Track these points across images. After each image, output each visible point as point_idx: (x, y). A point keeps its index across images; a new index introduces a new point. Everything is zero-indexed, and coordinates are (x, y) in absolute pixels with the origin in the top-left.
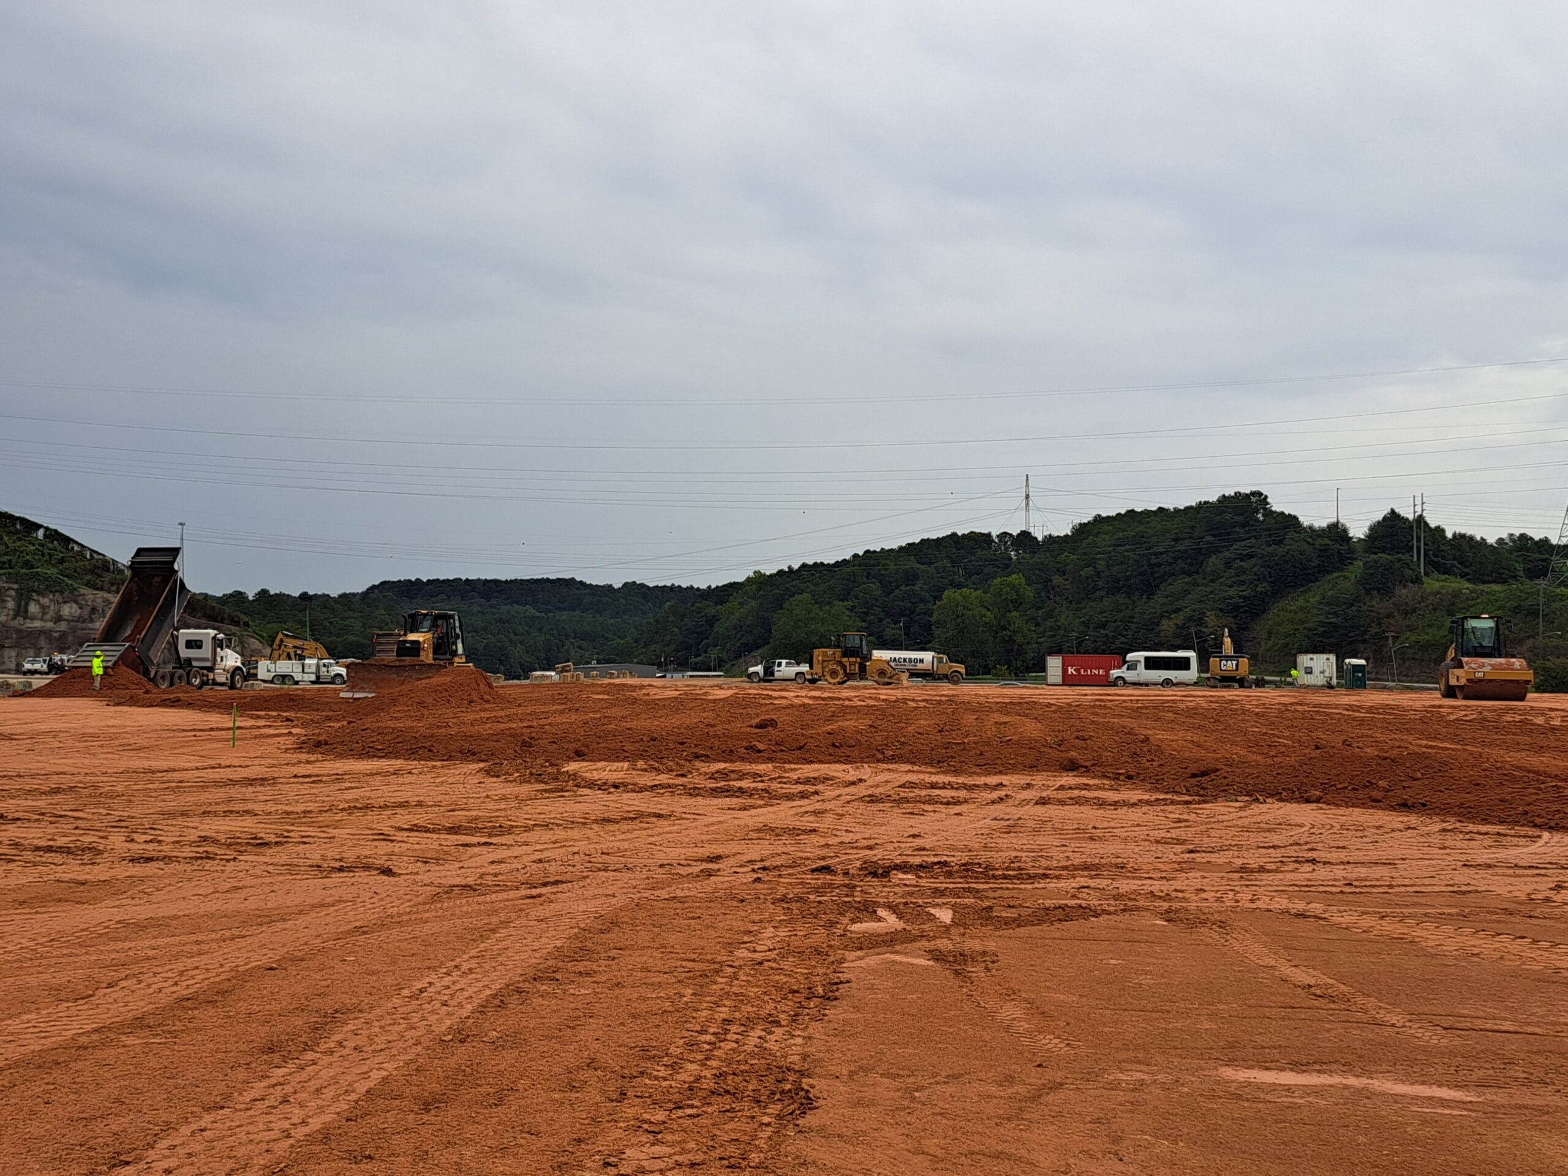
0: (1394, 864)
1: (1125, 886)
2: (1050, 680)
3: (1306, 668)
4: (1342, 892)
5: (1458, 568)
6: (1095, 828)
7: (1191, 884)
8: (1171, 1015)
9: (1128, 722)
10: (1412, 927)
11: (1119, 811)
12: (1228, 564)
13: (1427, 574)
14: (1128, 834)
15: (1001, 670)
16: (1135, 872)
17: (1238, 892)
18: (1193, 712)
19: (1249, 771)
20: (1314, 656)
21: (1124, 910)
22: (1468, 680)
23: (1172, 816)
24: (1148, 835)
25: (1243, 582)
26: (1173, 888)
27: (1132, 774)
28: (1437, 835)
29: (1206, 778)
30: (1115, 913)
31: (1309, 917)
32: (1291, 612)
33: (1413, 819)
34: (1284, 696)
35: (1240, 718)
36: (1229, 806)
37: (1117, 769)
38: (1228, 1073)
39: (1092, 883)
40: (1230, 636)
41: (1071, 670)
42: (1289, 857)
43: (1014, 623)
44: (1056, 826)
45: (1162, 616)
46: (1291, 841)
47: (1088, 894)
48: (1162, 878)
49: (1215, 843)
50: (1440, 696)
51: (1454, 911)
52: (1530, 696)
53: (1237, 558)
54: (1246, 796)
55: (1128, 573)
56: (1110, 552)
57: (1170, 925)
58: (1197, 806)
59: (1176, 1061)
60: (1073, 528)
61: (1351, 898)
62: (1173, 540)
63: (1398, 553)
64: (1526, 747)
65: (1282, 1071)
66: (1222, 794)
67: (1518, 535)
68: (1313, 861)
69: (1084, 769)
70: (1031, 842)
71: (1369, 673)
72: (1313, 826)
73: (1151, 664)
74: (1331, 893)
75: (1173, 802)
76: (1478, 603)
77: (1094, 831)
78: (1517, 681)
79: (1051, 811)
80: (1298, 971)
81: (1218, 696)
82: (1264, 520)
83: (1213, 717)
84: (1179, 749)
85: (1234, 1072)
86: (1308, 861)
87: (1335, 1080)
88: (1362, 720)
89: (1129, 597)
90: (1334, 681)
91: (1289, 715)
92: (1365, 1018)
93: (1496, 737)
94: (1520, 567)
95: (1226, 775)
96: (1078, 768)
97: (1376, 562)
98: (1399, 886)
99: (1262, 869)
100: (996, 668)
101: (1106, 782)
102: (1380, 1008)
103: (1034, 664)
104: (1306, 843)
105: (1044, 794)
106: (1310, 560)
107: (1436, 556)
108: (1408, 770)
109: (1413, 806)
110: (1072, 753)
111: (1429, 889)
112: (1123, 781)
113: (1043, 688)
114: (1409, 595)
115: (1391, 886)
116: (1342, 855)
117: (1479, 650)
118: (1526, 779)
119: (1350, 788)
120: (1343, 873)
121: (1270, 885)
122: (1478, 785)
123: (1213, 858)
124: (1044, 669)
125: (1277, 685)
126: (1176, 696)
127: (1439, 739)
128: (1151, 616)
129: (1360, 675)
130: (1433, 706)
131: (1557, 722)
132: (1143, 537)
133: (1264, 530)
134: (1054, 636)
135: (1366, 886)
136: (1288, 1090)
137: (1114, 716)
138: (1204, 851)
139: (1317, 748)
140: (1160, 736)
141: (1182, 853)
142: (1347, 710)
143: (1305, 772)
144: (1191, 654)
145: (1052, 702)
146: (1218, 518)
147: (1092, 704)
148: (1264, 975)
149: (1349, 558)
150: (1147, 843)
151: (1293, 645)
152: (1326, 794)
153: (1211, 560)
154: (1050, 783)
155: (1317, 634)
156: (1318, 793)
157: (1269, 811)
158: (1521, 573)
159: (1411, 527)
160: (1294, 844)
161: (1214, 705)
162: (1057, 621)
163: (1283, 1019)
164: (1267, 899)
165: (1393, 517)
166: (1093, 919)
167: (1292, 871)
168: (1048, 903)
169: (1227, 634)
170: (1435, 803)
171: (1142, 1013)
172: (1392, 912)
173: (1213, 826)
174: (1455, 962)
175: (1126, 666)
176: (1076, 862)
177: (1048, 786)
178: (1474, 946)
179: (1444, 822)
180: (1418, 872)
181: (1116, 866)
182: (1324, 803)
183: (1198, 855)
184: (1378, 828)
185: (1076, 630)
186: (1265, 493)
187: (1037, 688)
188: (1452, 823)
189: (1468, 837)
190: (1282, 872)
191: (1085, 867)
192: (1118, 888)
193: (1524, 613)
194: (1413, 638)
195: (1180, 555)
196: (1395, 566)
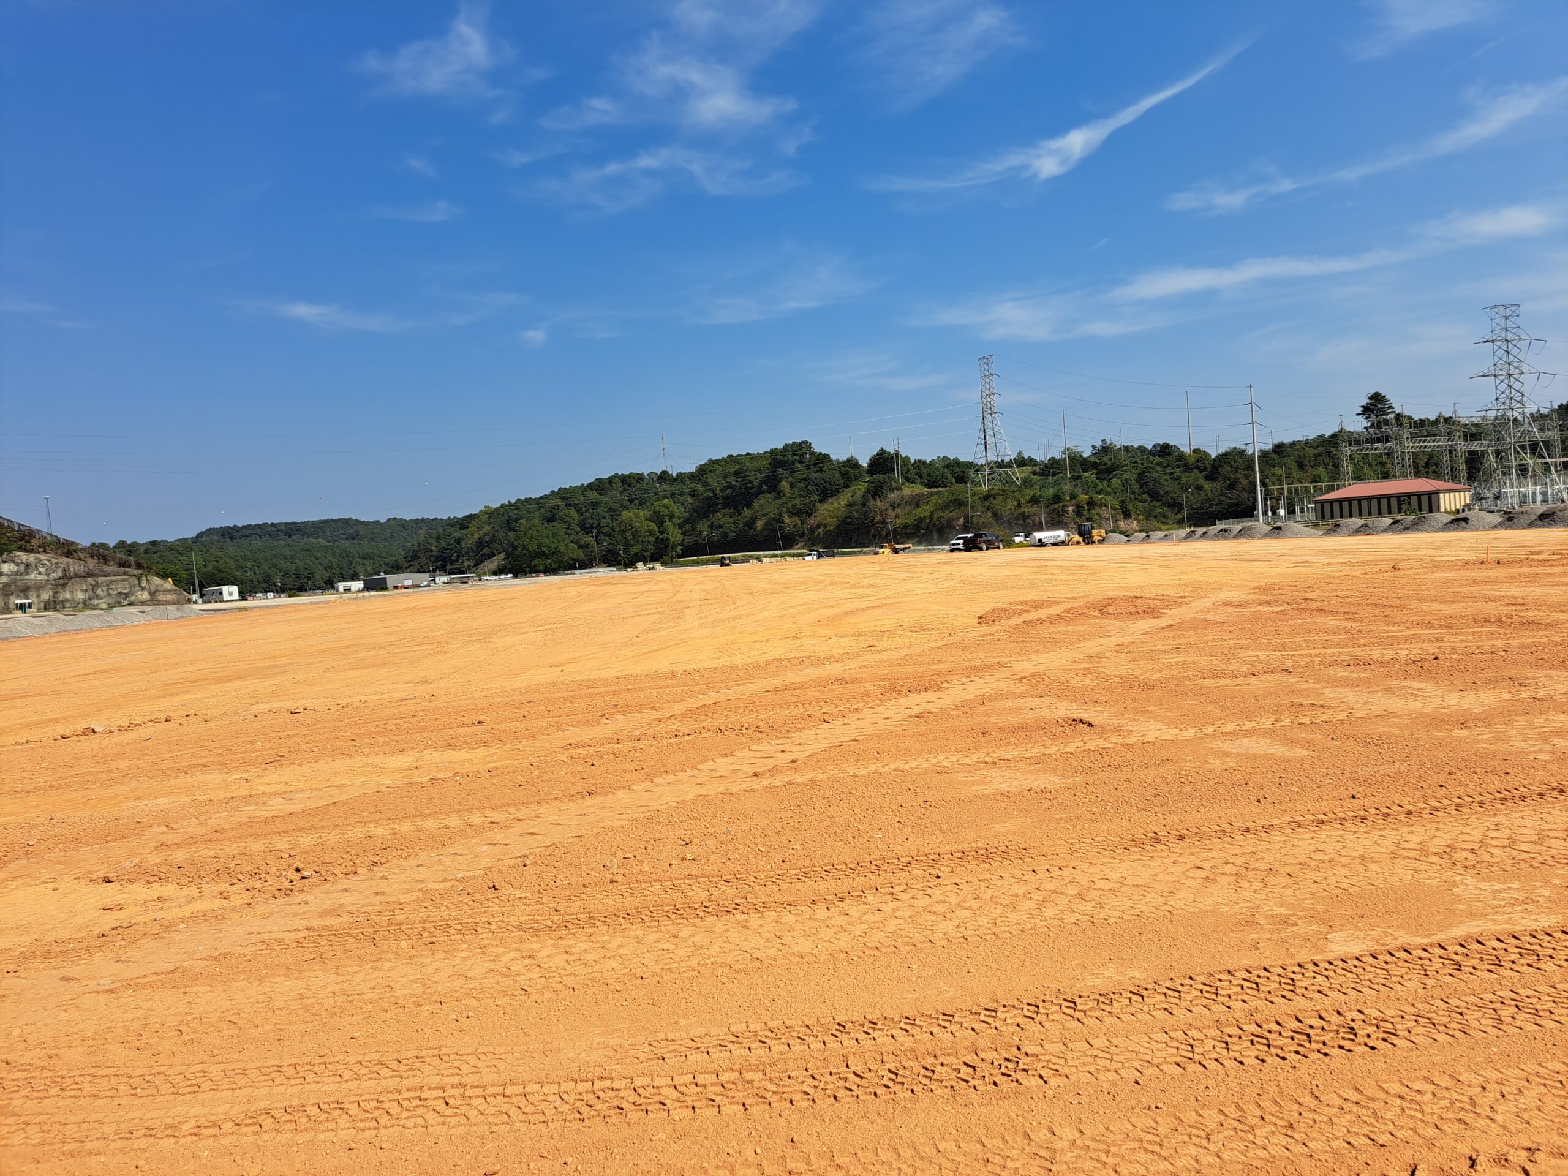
5: (919, 479)
13: (903, 484)
32: (830, 511)
55: (734, 494)
56: (721, 481)
60: (696, 468)
62: (757, 472)
63: (886, 472)
82: (810, 458)
89: (736, 508)
97: (875, 478)
106: (838, 480)
107: (907, 473)
114: (895, 497)
133: (811, 464)
134: (692, 535)
146: (784, 458)
149: (860, 477)
159: (893, 458)
162: (692, 525)
185: (705, 530)
186: (810, 441)
193: (958, 503)
194: (899, 522)
195: (764, 481)
196: (887, 480)
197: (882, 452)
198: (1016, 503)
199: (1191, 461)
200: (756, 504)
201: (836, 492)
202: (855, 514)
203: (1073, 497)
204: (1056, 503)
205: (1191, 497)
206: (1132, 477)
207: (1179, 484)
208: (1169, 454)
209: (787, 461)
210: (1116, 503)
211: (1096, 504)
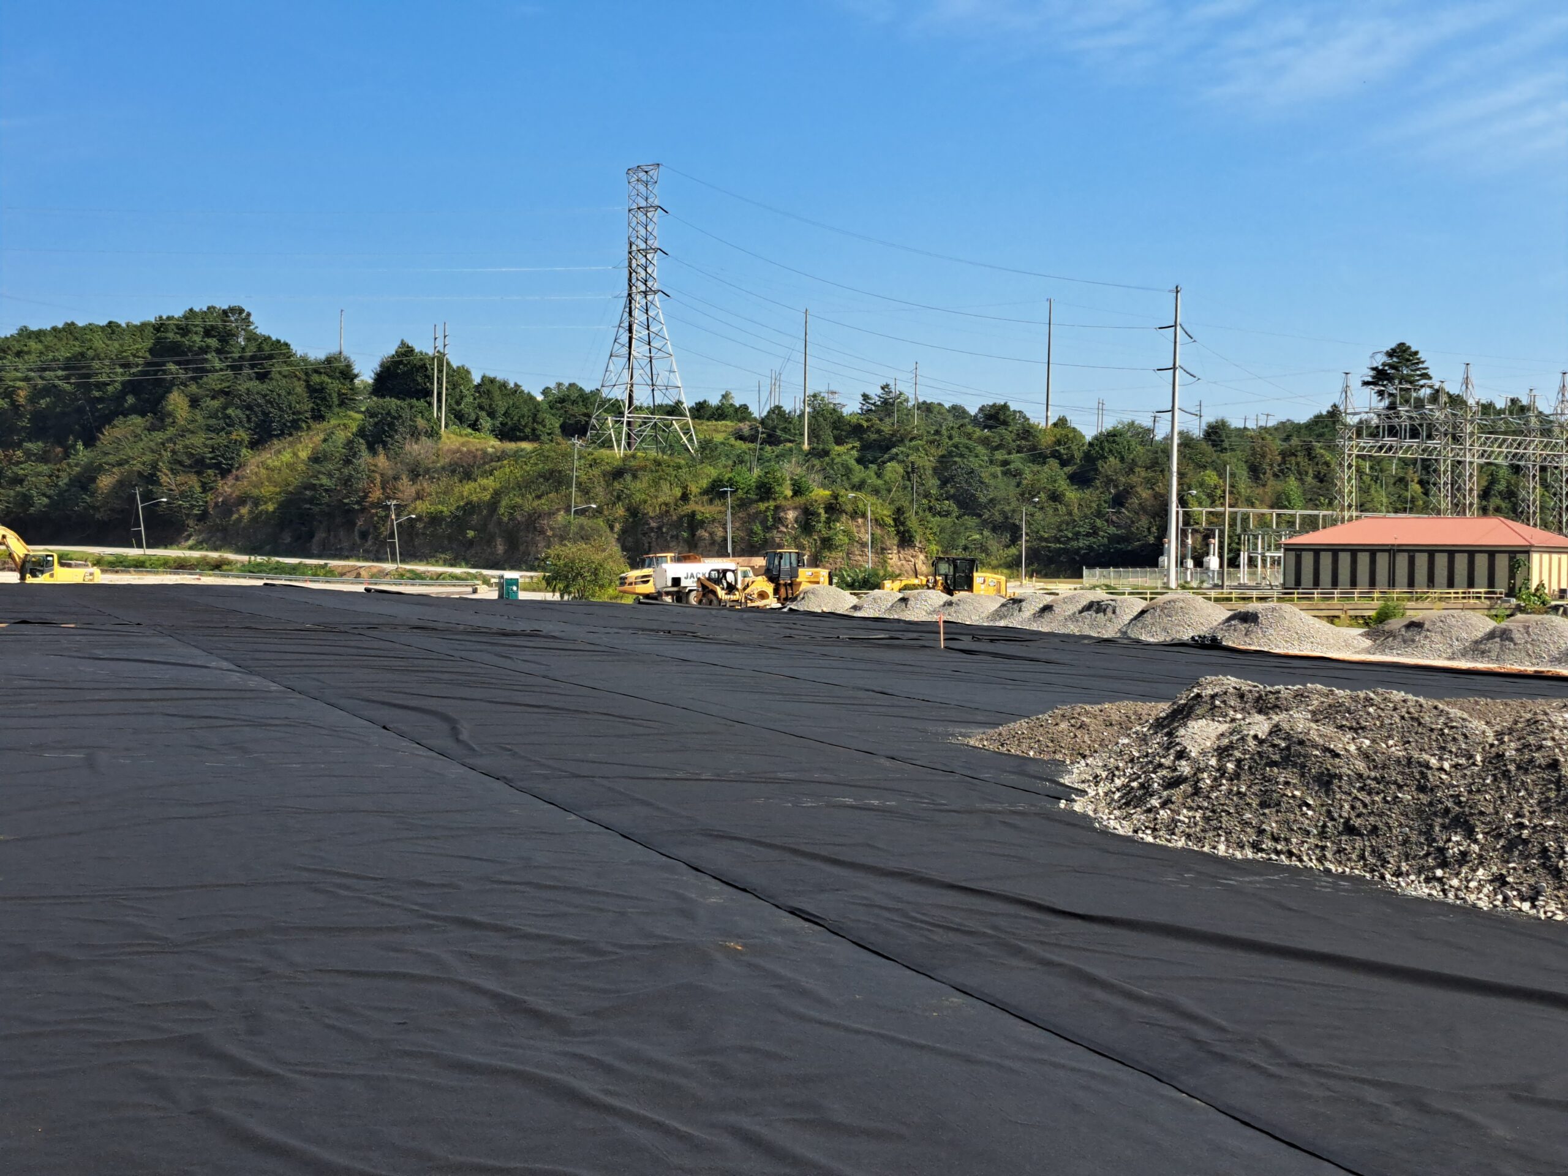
5: (485, 421)
13: (447, 427)
32: (273, 468)
55: (58, 409)
67: (567, 384)
82: (246, 345)
94: (557, 423)
97: (382, 408)
106: (302, 402)
107: (460, 404)
114: (423, 452)
133: (247, 359)
149: (352, 402)
153: (172, 397)
159: (429, 366)
186: (246, 309)
193: (556, 479)
194: (423, 507)
195: (131, 387)
196: (406, 414)
197: (406, 351)
198: (678, 492)
199: (1046, 441)
200: (108, 435)
201: (292, 428)
202: (325, 480)
203: (798, 491)
204: (762, 500)
205: (1039, 515)
206: (926, 461)
207: (1018, 485)
208: (1005, 423)
209: (190, 349)
210: (886, 513)
211: (844, 511)
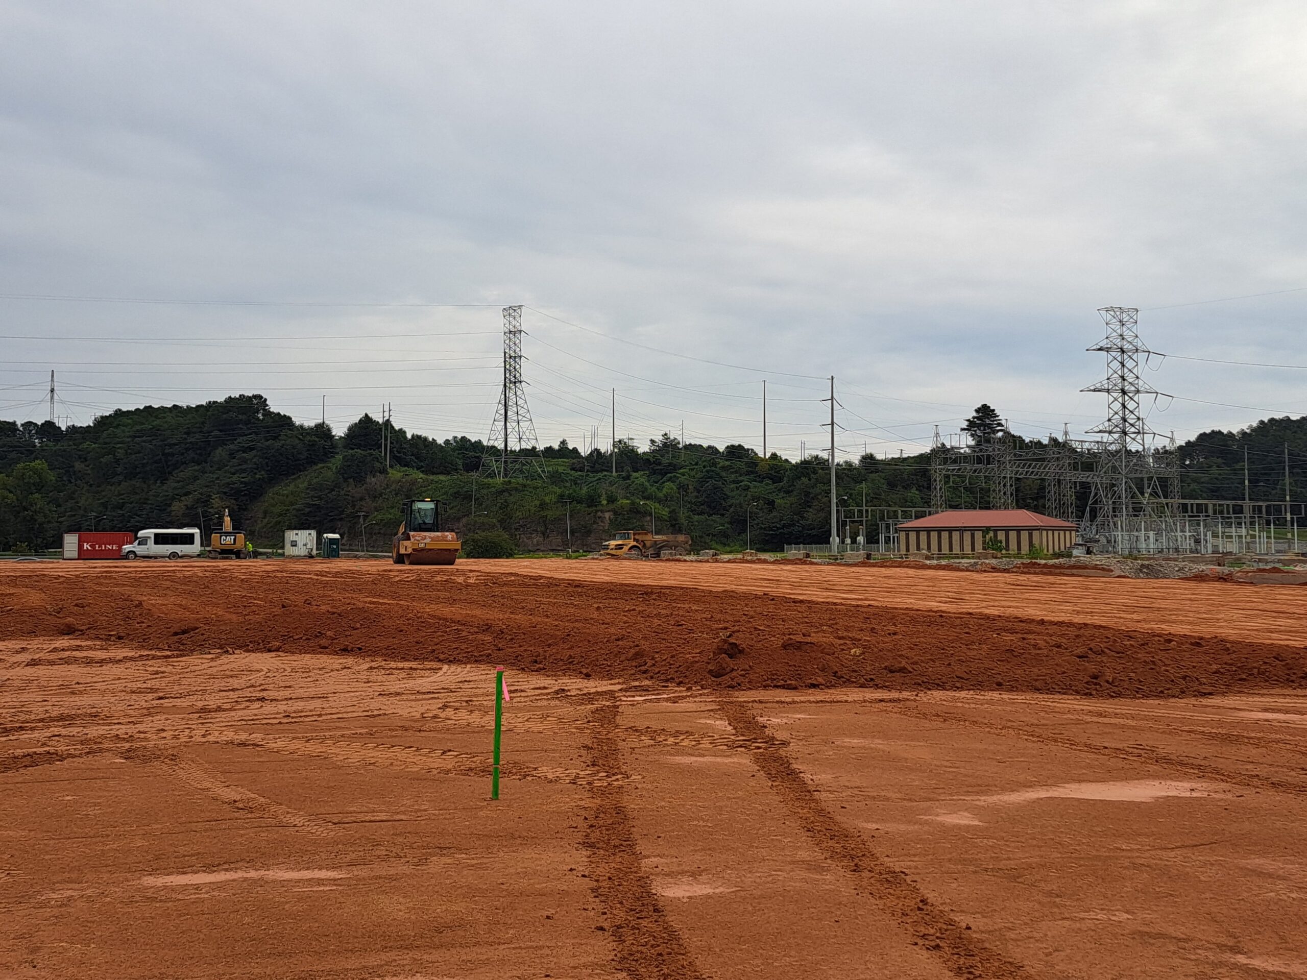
0: (327, 697)
1: (94, 731)
2: (66, 555)
3: (292, 541)
4: (280, 723)
5: (415, 462)
6: (78, 683)
7: (155, 725)
8: (110, 839)
9: (127, 590)
10: (330, 746)
11: (104, 667)
12: (232, 455)
13: (391, 466)
14: (108, 686)
15: (21, 546)
16: (108, 719)
17: (194, 729)
18: (187, 580)
19: (223, 628)
20: (299, 532)
21: (89, 753)
22: (413, 549)
23: (152, 669)
24: (125, 687)
25: (244, 471)
26: (137, 730)
27: (122, 634)
28: (365, 672)
29: (186, 635)
30: (80, 756)
31: (249, 745)
32: (283, 495)
33: (350, 661)
34: (269, 565)
35: (227, 584)
36: (202, 658)
37: (110, 631)
38: (149, 881)
39: (64, 732)
40: (230, 515)
41: (86, 546)
42: (243, 697)
43: (36, 504)
44: (43, 683)
45: (173, 499)
46: (248, 685)
47: (58, 741)
48: (129, 722)
49: (183, 689)
50: (392, 562)
51: (364, 731)
52: (457, 561)
53: (238, 451)
54: (218, 648)
55: (145, 461)
56: (129, 442)
57: (128, 762)
58: (175, 659)
59: (106, 876)
60: (95, 420)
61: (287, 727)
62: (185, 433)
63: (370, 449)
64: (444, 601)
65: (196, 873)
66: (198, 648)
67: (460, 437)
68: (263, 699)
69: (80, 633)
70: (14, 700)
71: (343, 545)
72: (269, 671)
73: (160, 539)
74: (272, 724)
75: (154, 657)
76: (428, 490)
77: (77, 686)
78: (449, 550)
79: (40, 671)
80: (228, 790)
81: (214, 566)
82: (263, 419)
83: (204, 584)
84: (166, 612)
85: (155, 879)
86: (258, 700)
87: (239, 875)
88: (327, 583)
89: (145, 482)
90: (314, 552)
91: (269, 580)
92: (274, 822)
93: (425, 593)
94: (460, 462)
95: (204, 632)
96: (74, 632)
97: (353, 456)
98: (326, 714)
99: (219, 709)
100: (16, 545)
101: (98, 643)
102: (288, 813)
103: (53, 541)
104: (260, 686)
105: (36, 657)
106: (301, 453)
107: (399, 452)
108: (350, 622)
109: (352, 651)
110: (69, 619)
111: (350, 715)
112: (114, 641)
113: (58, 562)
114: (378, 483)
115: (320, 715)
116: (287, 693)
117: (423, 526)
118: (437, 625)
119: (304, 638)
120: (285, 708)
121: (222, 722)
122: (401, 631)
123: (177, 702)
124: (60, 545)
125: (268, 556)
126: (178, 566)
127: (382, 596)
128: (164, 498)
129: (335, 547)
130: (385, 571)
131: (472, 581)
132: (158, 430)
133: (264, 427)
134: (74, 515)
135: (300, 717)
136: (197, 889)
137: (117, 585)
138: (172, 697)
139: (283, 606)
140: (153, 602)
141: (153, 700)
142: (317, 575)
143: (269, 627)
144: (195, 531)
145: (60, 574)
146: (224, 416)
147: (100, 575)
148: (199, 796)
149: (332, 453)
150: (124, 693)
151: (284, 522)
152: (285, 644)
153: (217, 452)
154: (45, 646)
155: (304, 514)
156: (278, 644)
157: (235, 660)
158: (461, 467)
159: (381, 429)
160: (250, 687)
161: (207, 574)
162: (77, 502)
163: (206, 831)
164: (217, 734)
165: (367, 420)
166: (58, 763)
167: (243, 709)
168: (19, 752)
169: (227, 514)
170: (368, 647)
171: (84, 839)
172: (317, 736)
173: (186, 675)
174: (355, 771)
175: (137, 541)
176: (54, 714)
177: (43, 649)
178: (373, 757)
179: (373, 661)
180: (343, 702)
181: (91, 715)
182: (282, 651)
183: (167, 700)
184: (320, 669)
185: (95, 510)
186: (264, 396)
187: (53, 562)
188: (379, 662)
189: (388, 672)
190: (235, 710)
191: (61, 718)
192: (87, 734)
193: (462, 497)
195: (191, 447)
196: (368, 460)
198: (537, 503)
199: (764, 468)
200: (176, 477)
201: (294, 470)
204: (588, 507)
208: (739, 458)
211: (638, 513)
